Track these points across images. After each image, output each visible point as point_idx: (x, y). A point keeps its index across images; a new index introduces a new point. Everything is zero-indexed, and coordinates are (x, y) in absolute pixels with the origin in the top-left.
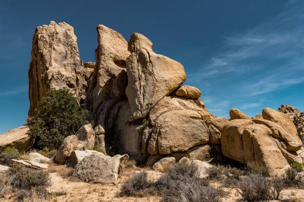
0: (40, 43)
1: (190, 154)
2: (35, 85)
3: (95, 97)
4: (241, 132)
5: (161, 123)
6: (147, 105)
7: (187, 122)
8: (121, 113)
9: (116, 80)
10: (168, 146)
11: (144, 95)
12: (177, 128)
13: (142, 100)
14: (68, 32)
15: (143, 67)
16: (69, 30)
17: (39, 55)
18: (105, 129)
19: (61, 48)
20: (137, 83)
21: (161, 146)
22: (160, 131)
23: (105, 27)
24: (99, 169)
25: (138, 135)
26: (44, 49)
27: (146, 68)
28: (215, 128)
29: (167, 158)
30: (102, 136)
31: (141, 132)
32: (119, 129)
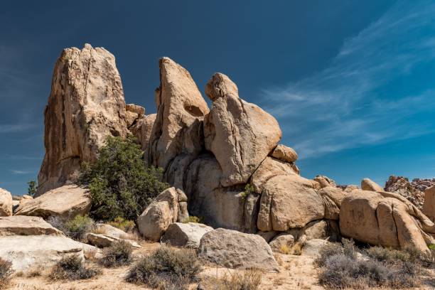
0: (71, 71)
1: (306, 231)
2: (59, 128)
3: (162, 151)
4: (374, 206)
5: (273, 191)
6: (249, 166)
7: (301, 191)
8: (202, 174)
9: (189, 131)
10: (285, 220)
11: (241, 154)
12: (292, 199)
13: (240, 160)
14: (109, 61)
15: (235, 118)
16: (110, 59)
17: (68, 87)
18: (187, 195)
19: (99, 82)
20: (231, 137)
21: (277, 220)
22: (272, 200)
23: (172, 62)
24: (246, 250)
25: (238, 205)
26: (77, 80)
27: (240, 119)
28: (330, 200)
29: (285, 236)
30: (184, 204)
31: (244, 201)
32: (201, 195)
